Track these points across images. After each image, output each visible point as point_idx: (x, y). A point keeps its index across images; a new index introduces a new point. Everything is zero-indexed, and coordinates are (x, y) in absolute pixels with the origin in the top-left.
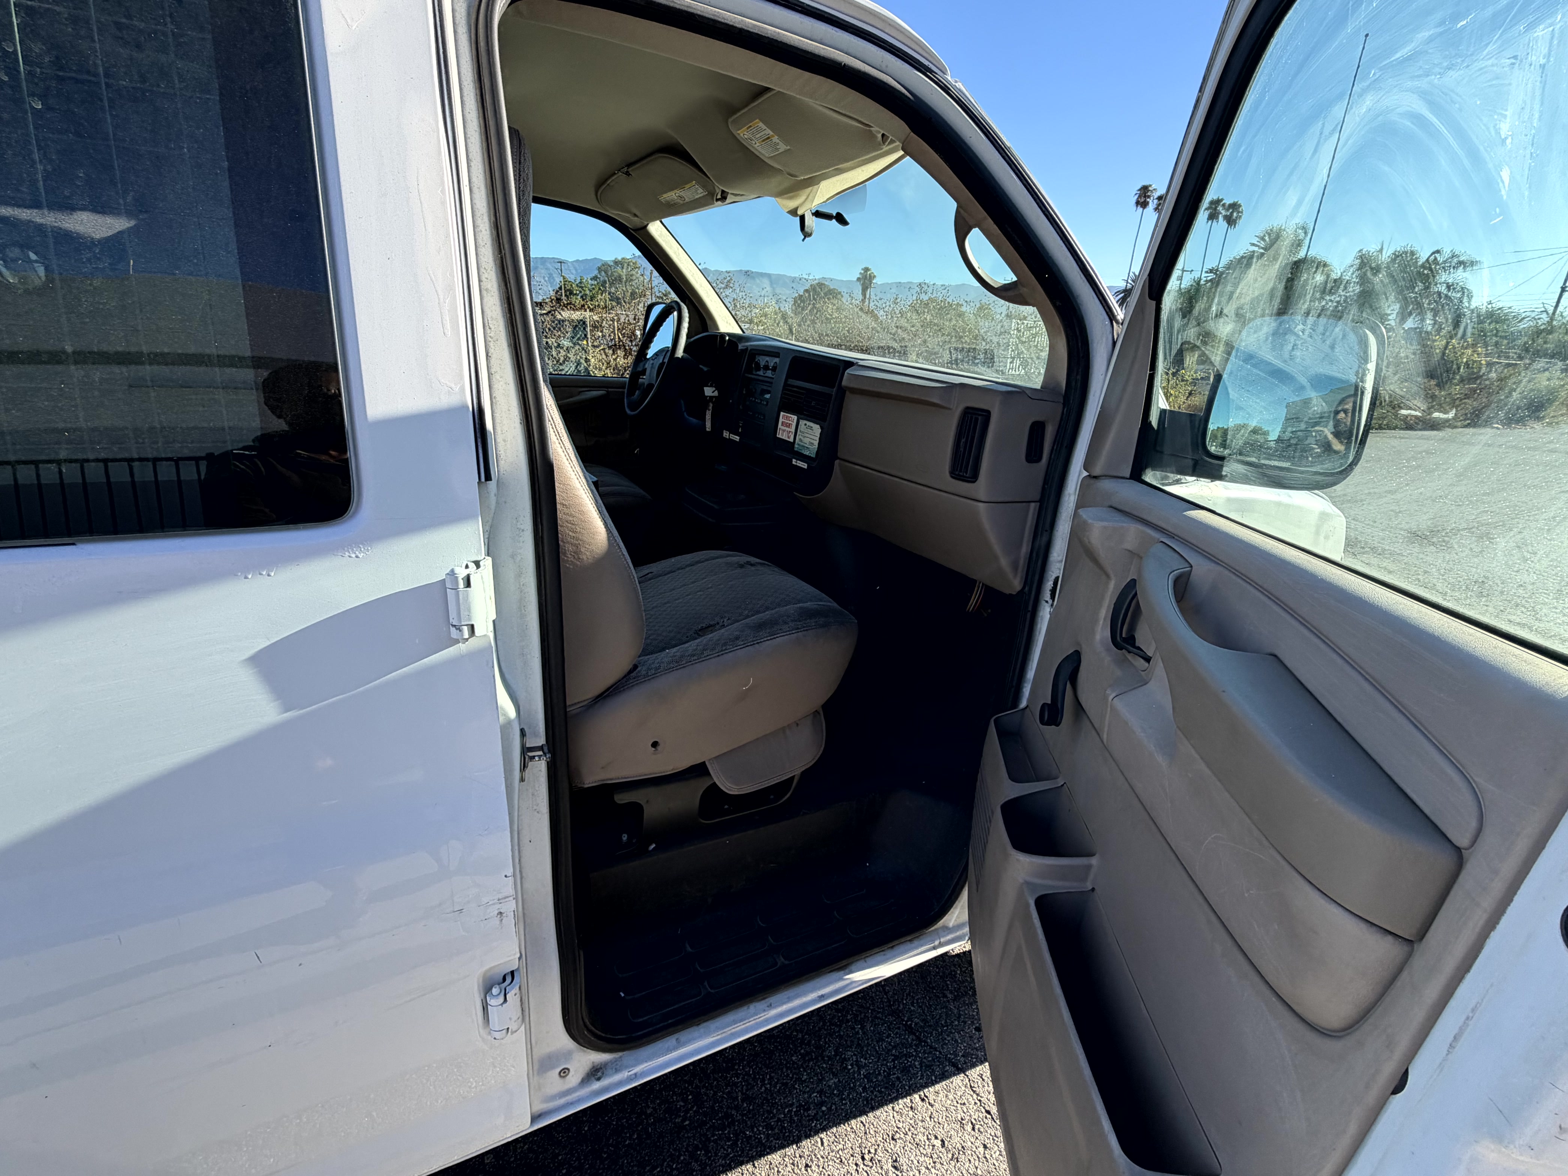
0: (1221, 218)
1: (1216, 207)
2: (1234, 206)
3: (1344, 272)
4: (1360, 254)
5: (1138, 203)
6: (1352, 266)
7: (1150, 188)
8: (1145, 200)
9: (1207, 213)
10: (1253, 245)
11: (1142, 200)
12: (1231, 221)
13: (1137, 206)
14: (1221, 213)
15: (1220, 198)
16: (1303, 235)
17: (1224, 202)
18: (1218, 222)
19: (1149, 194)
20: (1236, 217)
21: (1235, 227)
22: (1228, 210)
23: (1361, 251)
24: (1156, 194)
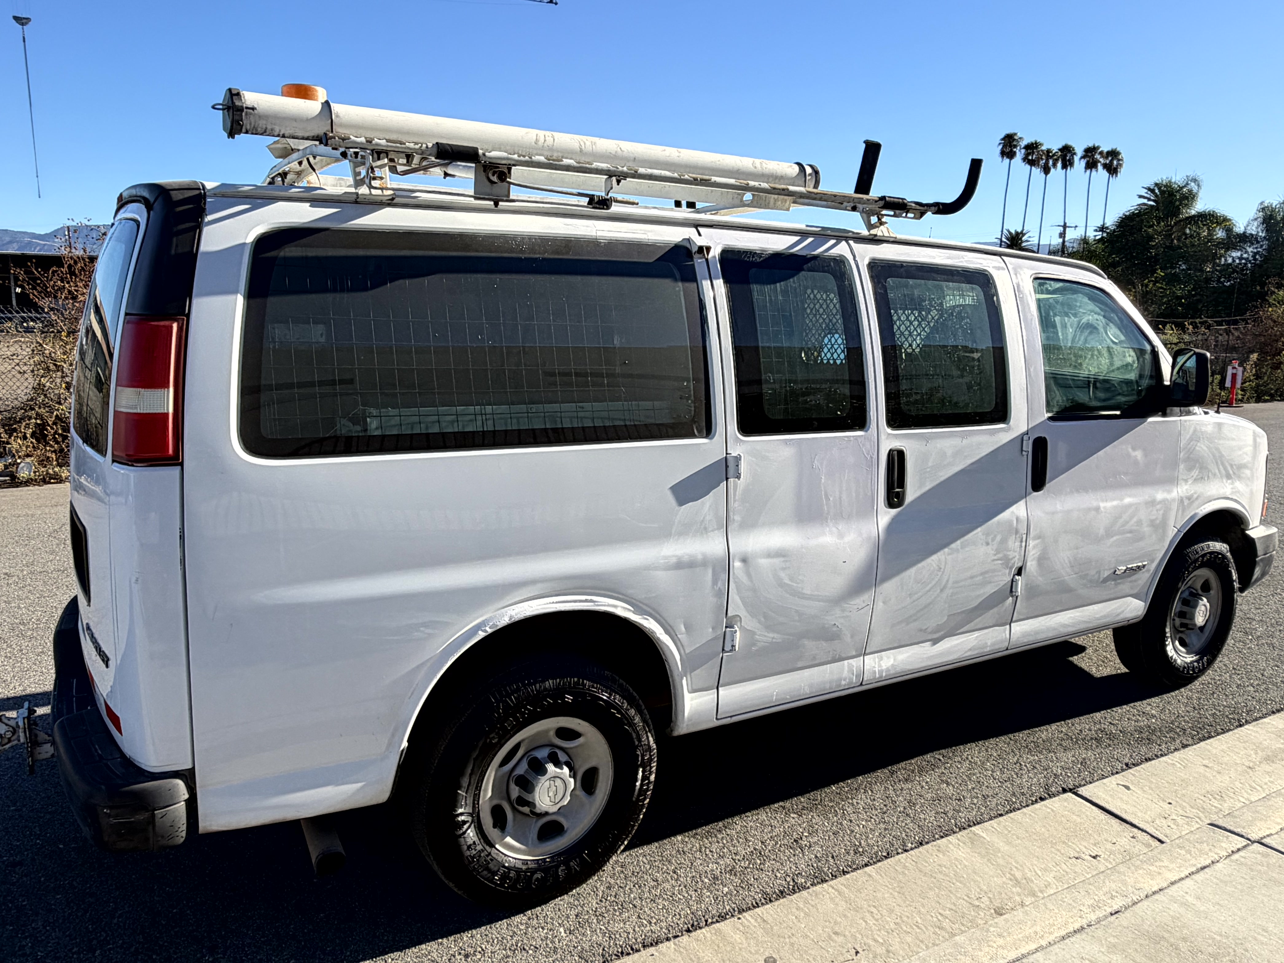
0: (1100, 167)
1: (1093, 156)
2: (1114, 154)
3: (1248, 226)
4: (1262, 206)
5: (1003, 154)
6: (1256, 219)
7: (1016, 137)
8: (1011, 150)
9: (1083, 163)
10: (1141, 197)
11: (1008, 150)
12: (1112, 170)
13: (1003, 157)
14: (1100, 162)
15: (1096, 145)
16: (1196, 187)
17: (1100, 150)
18: (1097, 171)
19: (1015, 143)
20: (1117, 166)
21: (1116, 176)
22: (1107, 158)
23: (1262, 203)
24: (1023, 143)
